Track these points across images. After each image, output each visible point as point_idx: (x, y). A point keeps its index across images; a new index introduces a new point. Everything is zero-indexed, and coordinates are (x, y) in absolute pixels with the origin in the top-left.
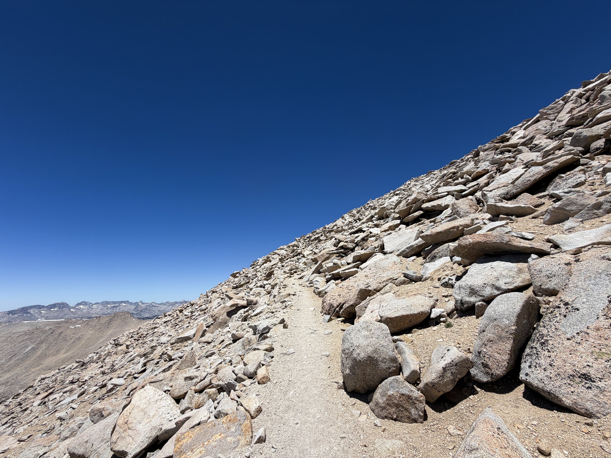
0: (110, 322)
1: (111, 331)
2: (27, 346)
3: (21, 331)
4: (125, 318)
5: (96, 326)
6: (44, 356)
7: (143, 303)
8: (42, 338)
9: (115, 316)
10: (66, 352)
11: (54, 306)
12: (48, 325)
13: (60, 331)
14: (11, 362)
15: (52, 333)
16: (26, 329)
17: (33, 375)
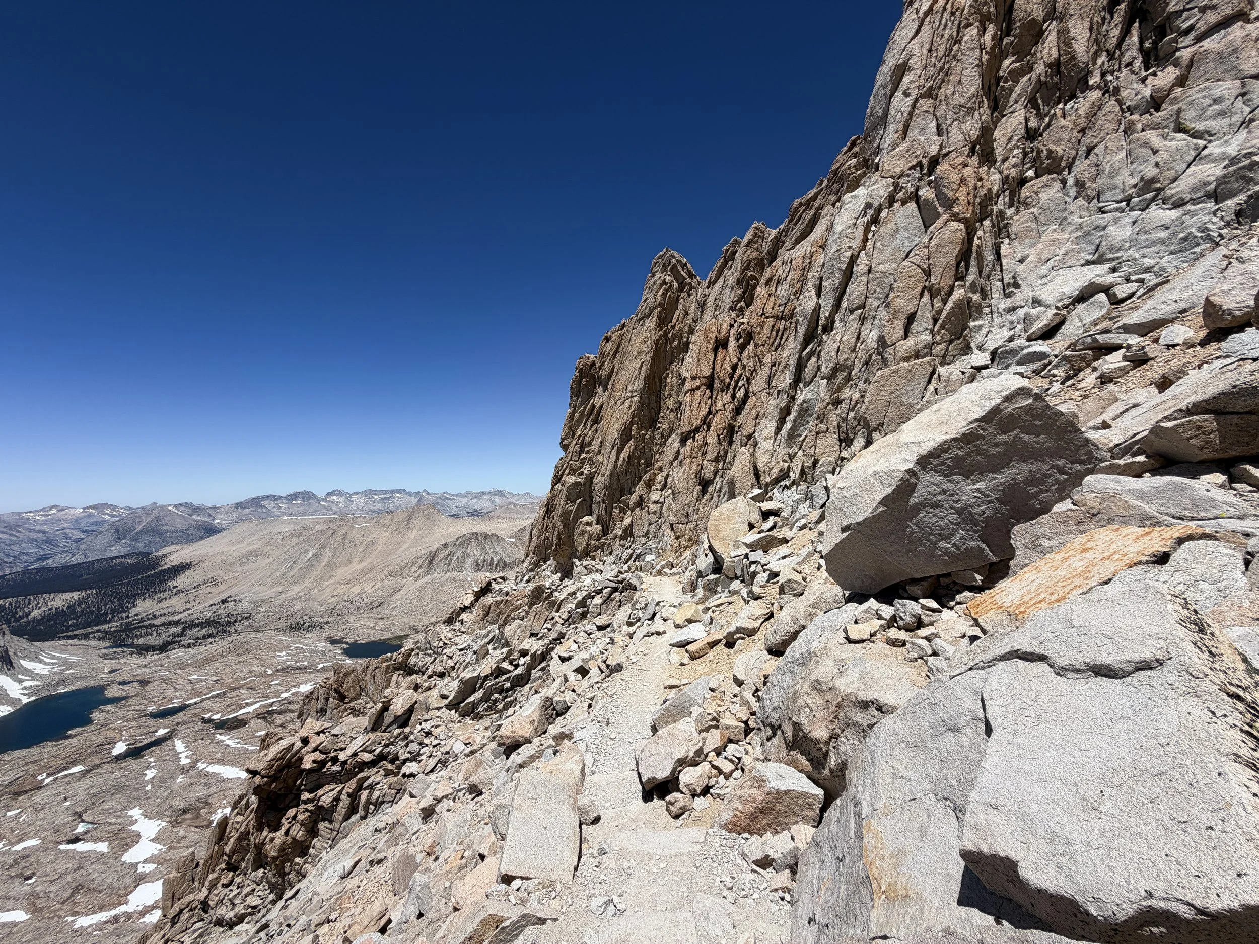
0: (409, 519)
1: (415, 533)
2: (306, 552)
3: (284, 530)
4: (430, 514)
5: (390, 525)
6: (332, 566)
7: (429, 494)
8: (323, 540)
9: (414, 512)
10: (361, 561)
11: (295, 496)
12: (317, 523)
13: (344, 531)
14: (294, 572)
15: (333, 534)
16: (289, 528)
17: (328, 590)
